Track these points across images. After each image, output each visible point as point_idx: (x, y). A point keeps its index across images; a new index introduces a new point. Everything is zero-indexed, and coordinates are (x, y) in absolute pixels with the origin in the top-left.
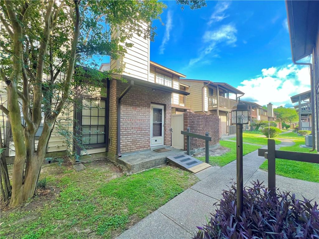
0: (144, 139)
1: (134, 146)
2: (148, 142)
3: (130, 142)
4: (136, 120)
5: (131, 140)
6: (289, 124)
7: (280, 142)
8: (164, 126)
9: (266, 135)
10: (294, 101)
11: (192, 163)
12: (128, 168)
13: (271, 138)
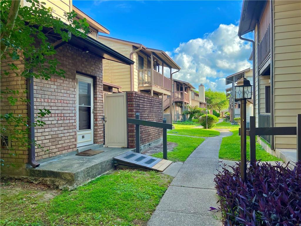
0: (68, 134)
1: (54, 147)
2: (74, 140)
3: (48, 141)
4: (56, 101)
5: (50, 137)
6: (218, 112)
7: (219, 132)
8: (94, 113)
9: (204, 125)
10: (228, 83)
11: (151, 161)
12: (65, 179)
13: (208, 130)
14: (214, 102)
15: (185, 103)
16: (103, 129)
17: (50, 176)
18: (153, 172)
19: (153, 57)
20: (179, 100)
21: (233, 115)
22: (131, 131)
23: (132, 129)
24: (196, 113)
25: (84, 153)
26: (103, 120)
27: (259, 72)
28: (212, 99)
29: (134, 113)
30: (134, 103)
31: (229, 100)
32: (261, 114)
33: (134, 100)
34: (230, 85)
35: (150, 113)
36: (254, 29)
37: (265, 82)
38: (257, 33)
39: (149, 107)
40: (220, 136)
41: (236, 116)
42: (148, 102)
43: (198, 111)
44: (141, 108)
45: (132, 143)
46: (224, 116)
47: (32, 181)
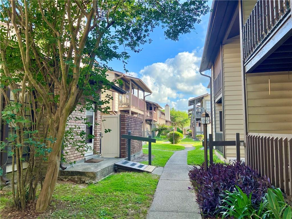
1: (72, 156)
4: (75, 122)
5: (71, 148)
6: (181, 130)
7: (184, 147)
8: (94, 130)
9: (171, 141)
10: (190, 105)
11: (141, 166)
12: (89, 177)
13: (175, 145)
14: (178, 120)
15: (154, 121)
16: (100, 143)
17: (77, 175)
18: (145, 173)
19: (132, 83)
20: (149, 118)
21: (195, 132)
22: (123, 145)
23: (124, 142)
24: (164, 130)
25: (90, 161)
26: (100, 136)
27: (215, 100)
28: (175, 117)
29: (126, 130)
30: (126, 123)
31: (190, 118)
32: (217, 132)
33: (126, 121)
34: (192, 107)
35: (135, 130)
36: (211, 68)
37: (219, 108)
38: (213, 72)
39: (134, 125)
40: (186, 150)
41: (197, 133)
42: (133, 122)
43: (165, 128)
44: (129, 127)
45: (124, 153)
46: (186, 133)
47: (63, 179)
